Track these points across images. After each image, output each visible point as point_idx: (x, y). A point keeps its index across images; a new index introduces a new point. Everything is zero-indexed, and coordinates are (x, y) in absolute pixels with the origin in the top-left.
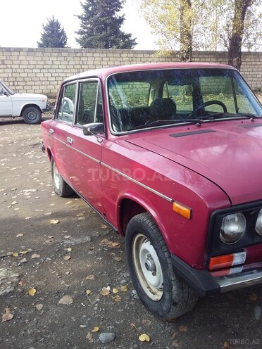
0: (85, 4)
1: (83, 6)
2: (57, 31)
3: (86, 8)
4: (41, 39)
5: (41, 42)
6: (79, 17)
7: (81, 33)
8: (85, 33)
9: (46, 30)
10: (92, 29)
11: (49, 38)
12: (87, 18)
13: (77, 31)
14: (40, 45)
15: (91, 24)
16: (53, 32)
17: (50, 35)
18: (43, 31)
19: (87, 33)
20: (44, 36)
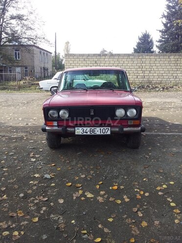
0: (165, 22)
1: (163, 23)
2: (148, 40)
3: (165, 25)
4: (136, 46)
5: (136, 48)
6: (160, 31)
7: (160, 41)
8: (163, 41)
9: (140, 40)
10: (168, 38)
11: (142, 45)
12: (166, 32)
13: (158, 40)
14: (135, 50)
15: (168, 35)
16: (144, 41)
17: (142, 43)
18: (138, 41)
19: (164, 41)
20: (139, 44)
